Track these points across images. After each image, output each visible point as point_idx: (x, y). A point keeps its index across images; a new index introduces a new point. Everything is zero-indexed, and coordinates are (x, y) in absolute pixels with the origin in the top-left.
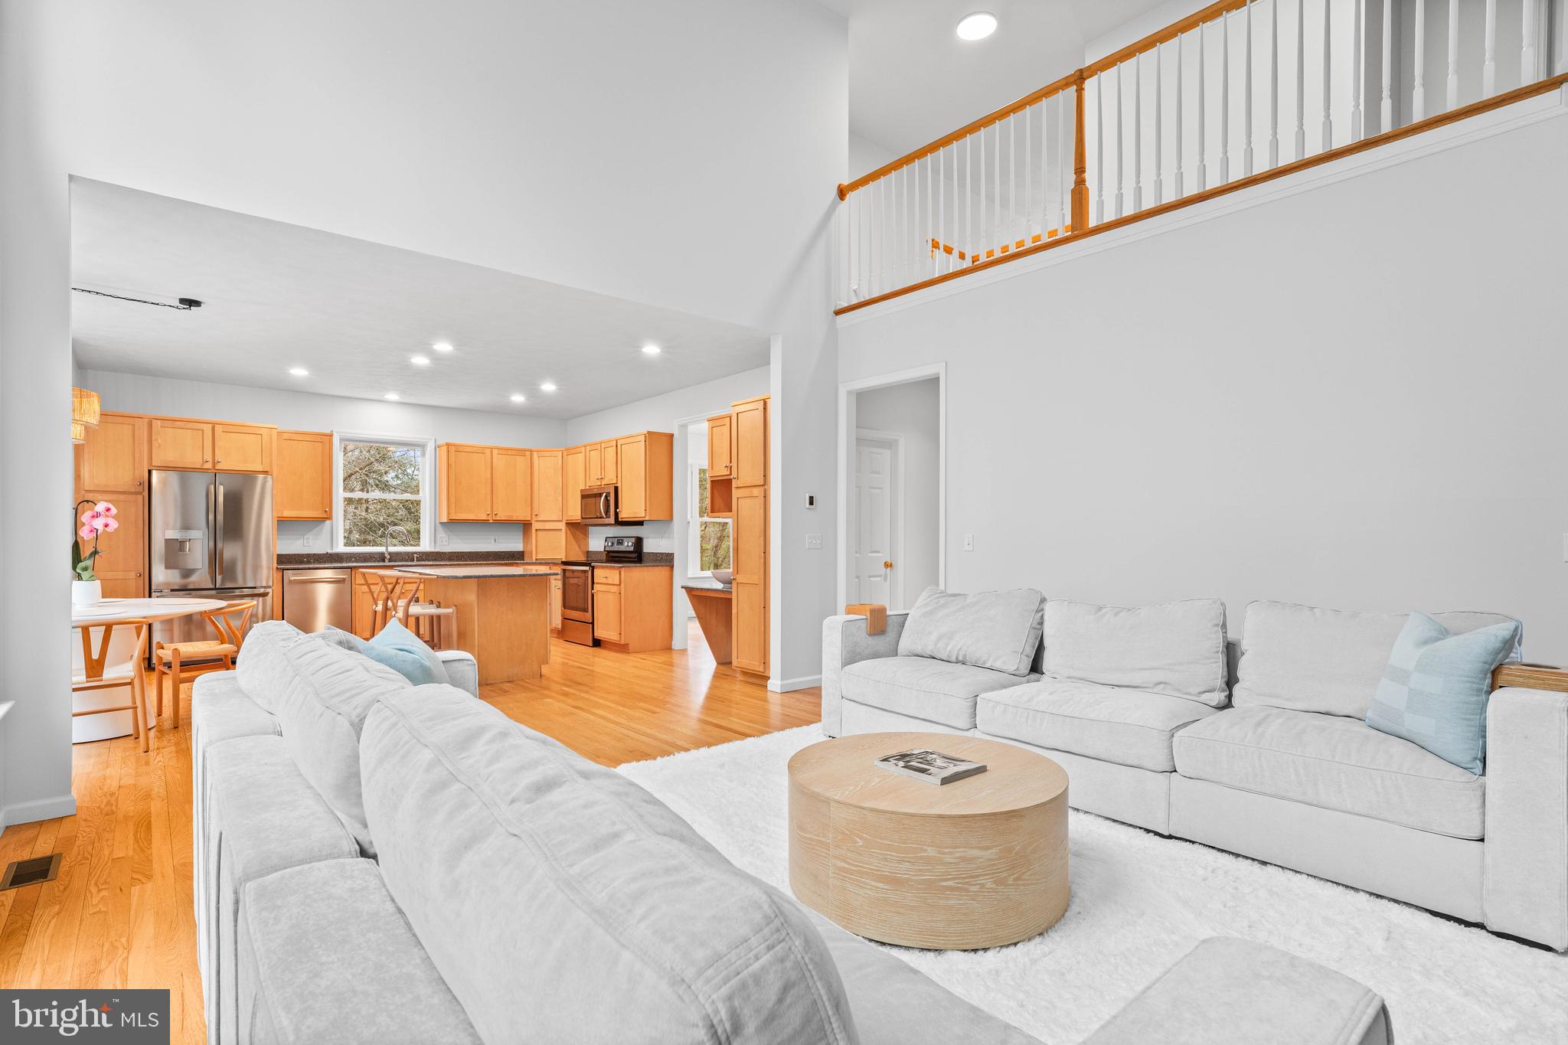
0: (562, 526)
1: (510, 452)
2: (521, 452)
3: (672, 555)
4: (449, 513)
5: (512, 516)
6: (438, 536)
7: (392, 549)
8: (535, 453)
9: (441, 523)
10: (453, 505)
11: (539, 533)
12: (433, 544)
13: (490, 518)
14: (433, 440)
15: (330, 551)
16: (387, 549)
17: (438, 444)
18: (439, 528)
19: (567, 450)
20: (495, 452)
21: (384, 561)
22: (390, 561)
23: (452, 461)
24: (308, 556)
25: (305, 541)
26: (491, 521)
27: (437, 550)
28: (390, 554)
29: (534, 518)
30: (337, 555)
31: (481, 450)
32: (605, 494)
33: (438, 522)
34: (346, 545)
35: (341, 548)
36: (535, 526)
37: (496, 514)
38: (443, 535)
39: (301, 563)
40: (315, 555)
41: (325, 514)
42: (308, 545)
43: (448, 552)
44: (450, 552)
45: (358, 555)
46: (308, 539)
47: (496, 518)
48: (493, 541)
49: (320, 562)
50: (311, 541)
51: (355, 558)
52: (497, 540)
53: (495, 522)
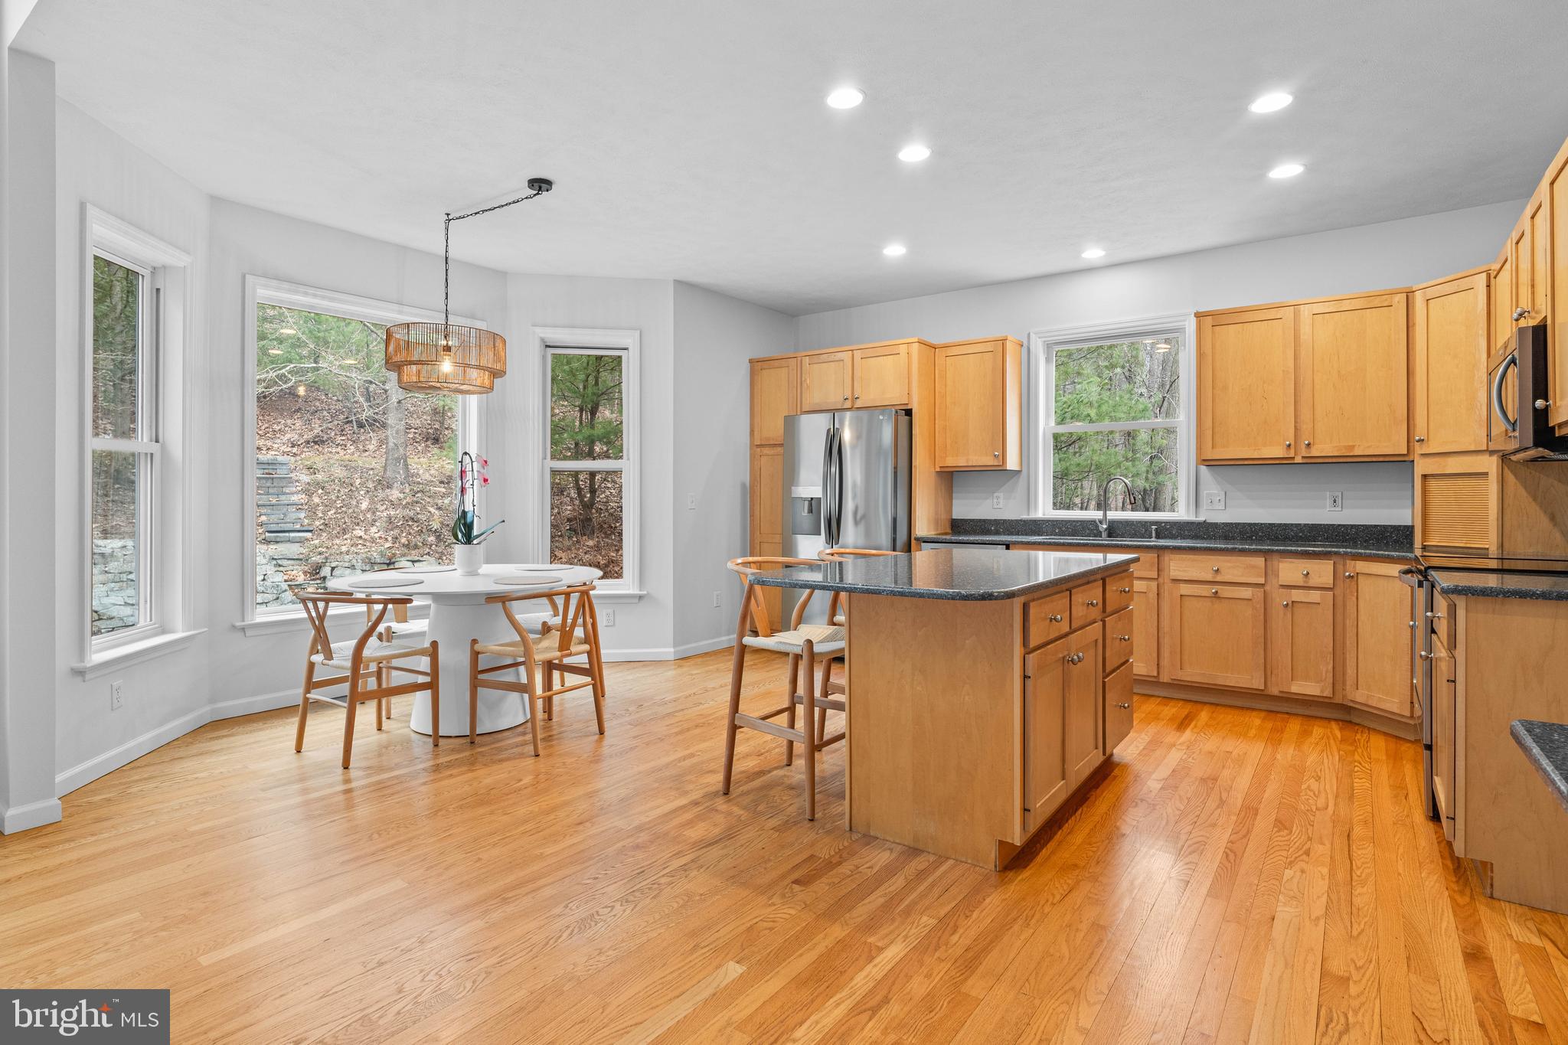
0: (1490, 464)
4: (1200, 449)
5: (1352, 448)
10: (1209, 433)
11: (1432, 484)
12: (1193, 507)
15: (1025, 517)
18: (1204, 471)
22: (1110, 535)
23: (1207, 348)
24: (996, 522)
25: (995, 500)
26: (1298, 460)
27: (1201, 519)
29: (1418, 448)
30: (1039, 522)
35: (1045, 512)
36: (1421, 466)
37: (1307, 446)
38: (1216, 492)
39: (988, 532)
40: (1005, 521)
41: (996, 460)
42: (998, 506)
43: (1223, 523)
44: (1226, 523)
45: (1064, 523)
46: (998, 498)
47: (1310, 453)
48: (1329, 502)
49: (1011, 534)
50: (1001, 501)
51: (1060, 528)
52: (1339, 501)
53: (1305, 461)
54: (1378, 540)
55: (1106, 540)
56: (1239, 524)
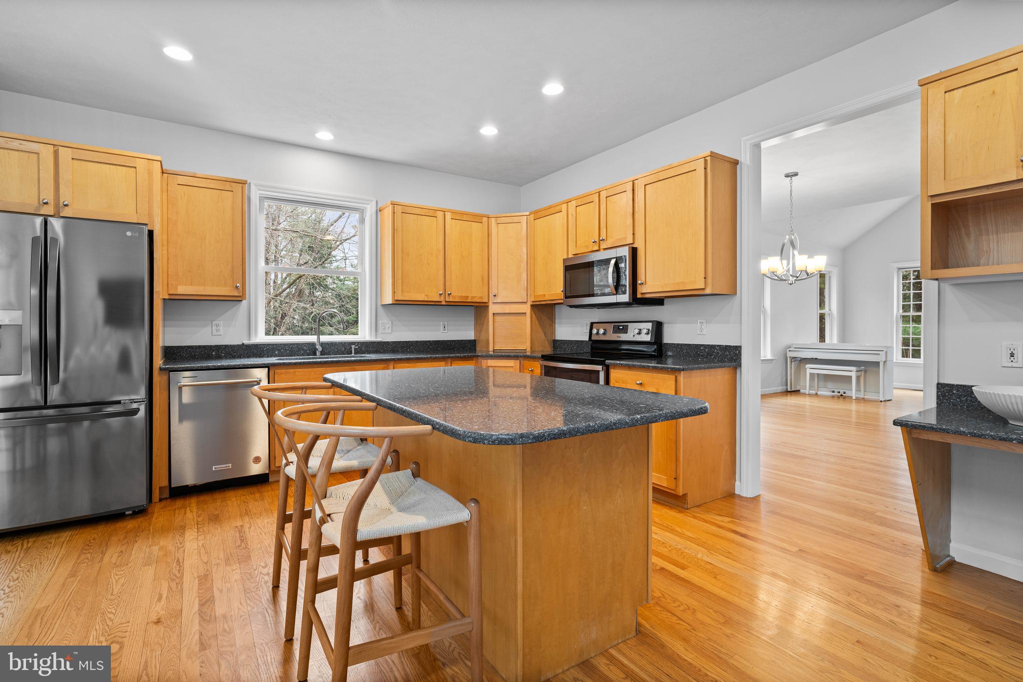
0: (527, 308)
1: (465, 218)
2: (477, 218)
3: (738, 348)
4: (394, 293)
5: (467, 297)
6: (380, 322)
7: (324, 338)
8: (493, 220)
9: (384, 306)
10: (400, 282)
11: (498, 318)
12: (374, 332)
13: (442, 299)
14: (374, 203)
15: (246, 342)
16: (319, 338)
17: (379, 206)
18: (381, 311)
19: (535, 212)
20: (449, 216)
21: (315, 354)
22: (322, 353)
23: (398, 224)
24: (218, 348)
25: (214, 328)
26: (444, 303)
27: (379, 339)
28: (322, 344)
29: (492, 299)
30: (256, 346)
31: (431, 213)
32: (613, 262)
33: (379, 304)
34: (267, 333)
35: (261, 337)
36: (493, 309)
37: (449, 294)
38: (386, 321)
39: (209, 357)
40: (226, 346)
41: (236, 291)
42: (218, 333)
43: (392, 342)
44: (394, 342)
45: (283, 346)
46: (217, 325)
47: (450, 299)
48: (442, 328)
49: (234, 357)
50: (221, 328)
51: (279, 350)
52: (446, 327)
53: (446, 304)
54: (463, 348)
55: (320, 358)
56: (401, 342)
